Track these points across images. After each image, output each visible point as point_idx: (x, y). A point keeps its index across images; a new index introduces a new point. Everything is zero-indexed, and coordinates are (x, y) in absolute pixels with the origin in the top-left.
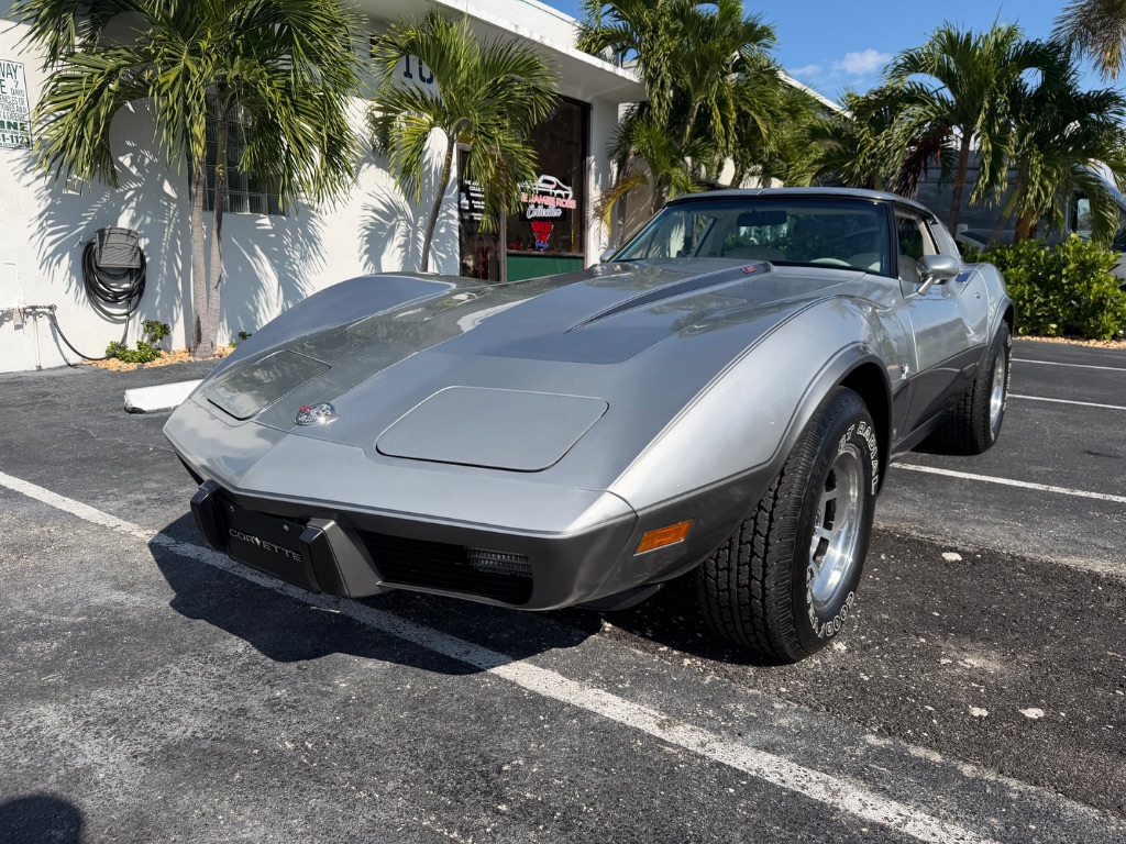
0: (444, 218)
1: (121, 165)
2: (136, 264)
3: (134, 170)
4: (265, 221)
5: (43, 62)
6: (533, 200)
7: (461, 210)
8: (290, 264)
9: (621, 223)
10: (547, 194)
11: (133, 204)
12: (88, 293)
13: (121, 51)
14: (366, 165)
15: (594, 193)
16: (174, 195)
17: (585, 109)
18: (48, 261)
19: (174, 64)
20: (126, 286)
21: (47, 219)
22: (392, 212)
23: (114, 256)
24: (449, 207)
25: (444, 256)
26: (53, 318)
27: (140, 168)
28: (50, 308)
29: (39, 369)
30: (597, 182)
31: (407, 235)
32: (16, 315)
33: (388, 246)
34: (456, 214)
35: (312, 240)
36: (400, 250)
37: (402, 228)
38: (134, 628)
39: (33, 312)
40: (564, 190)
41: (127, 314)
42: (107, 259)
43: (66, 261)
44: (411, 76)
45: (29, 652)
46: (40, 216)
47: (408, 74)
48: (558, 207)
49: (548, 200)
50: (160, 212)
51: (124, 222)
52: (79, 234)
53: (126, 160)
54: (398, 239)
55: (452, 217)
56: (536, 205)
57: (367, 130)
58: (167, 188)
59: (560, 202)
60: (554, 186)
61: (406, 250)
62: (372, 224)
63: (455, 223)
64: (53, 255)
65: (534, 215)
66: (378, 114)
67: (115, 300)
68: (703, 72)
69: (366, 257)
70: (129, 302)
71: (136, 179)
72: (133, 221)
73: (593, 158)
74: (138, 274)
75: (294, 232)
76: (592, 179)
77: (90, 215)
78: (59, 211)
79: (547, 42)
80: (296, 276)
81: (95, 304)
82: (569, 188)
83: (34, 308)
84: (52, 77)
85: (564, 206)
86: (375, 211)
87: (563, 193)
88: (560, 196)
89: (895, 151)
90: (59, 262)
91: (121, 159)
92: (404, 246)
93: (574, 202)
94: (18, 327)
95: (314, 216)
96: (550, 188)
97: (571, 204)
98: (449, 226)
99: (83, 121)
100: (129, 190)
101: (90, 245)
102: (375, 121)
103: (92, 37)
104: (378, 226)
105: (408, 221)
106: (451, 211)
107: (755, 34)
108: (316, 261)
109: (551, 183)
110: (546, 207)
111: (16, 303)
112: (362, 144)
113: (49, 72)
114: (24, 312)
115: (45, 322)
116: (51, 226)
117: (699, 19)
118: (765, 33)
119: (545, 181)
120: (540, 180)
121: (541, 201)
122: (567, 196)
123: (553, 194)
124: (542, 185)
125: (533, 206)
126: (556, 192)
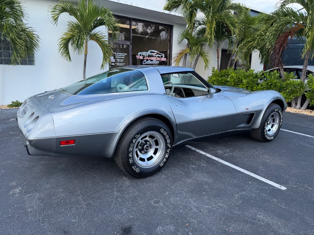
6: (146, 58)
10: (153, 56)
17: (171, 27)
40: (160, 54)
48: (157, 61)
49: (152, 58)
56: (147, 60)
59: (158, 59)
60: (156, 54)
65: (146, 63)
82: (163, 54)
85: (160, 60)
87: (160, 56)
97: (164, 59)
109: (155, 53)
110: (152, 61)
119: (151, 52)
120: (149, 52)
121: (149, 58)
122: (162, 57)
123: (155, 56)
124: (150, 53)
125: (145, 61)
126: (157, 56)
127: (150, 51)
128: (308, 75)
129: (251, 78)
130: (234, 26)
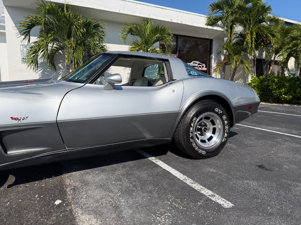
3: (62, 68)
9: (223, 73)
11: (61, 75)
15: (214, 65)
17: (211, 41)
27: (64, 67)
30: (215, 62)
53: (60, 65)
59: (200, 69)
60: (198, 64)
71: (62, 69)
73: (213, 55)
76: (213, 61)
79: (184, 23)
82: (204, 64)
85: (202, 70)
87: (201, 66)
91: (59, 65)
96: (196, 65)
97: (205, 69)
100: (61, 72)
107: (265, 9)
109: (197, 63)
117: (247, 9)
118: (269, 8)
119: (194, 63)
120: (192, 63)
122: (203, 67)
123: (197, 66)
124: (193, 64)
126: (198, 66)
127: (193, 62)
129: (293, 81)
130: (273, 36)
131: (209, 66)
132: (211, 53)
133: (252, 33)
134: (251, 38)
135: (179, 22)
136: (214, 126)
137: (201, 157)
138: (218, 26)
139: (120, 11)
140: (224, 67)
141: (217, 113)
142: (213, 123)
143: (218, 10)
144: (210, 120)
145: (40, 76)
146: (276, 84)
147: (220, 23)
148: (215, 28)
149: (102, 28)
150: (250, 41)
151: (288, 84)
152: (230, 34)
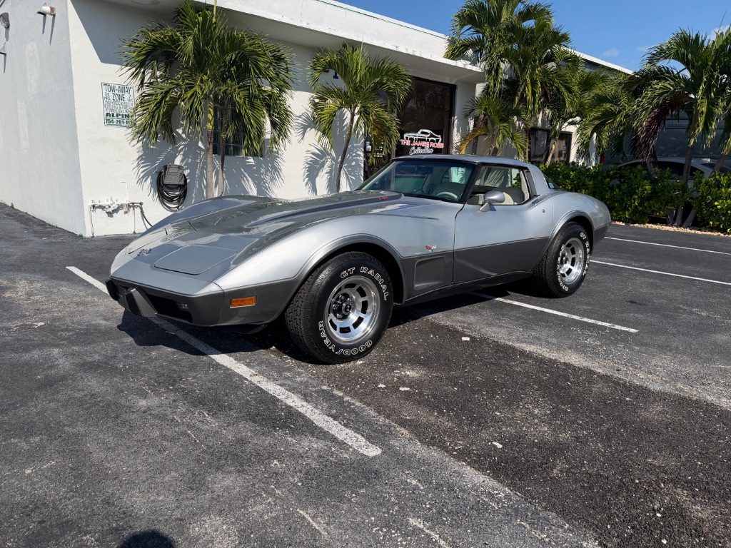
0: (355, 156)
1: (177, 133)
2: (182, 182)
3: (184, 136)
4: (251, 160)
5: (137, 88)
6: (414, 144)
7: (366, 152)
8: (264, 183)
10: (424, 140)
11: (182, 153)
12: (159, 196)
13: (174, 81)
14: (309, 129)
15: (456, 138)
16: (203, 147)
17: (453, 88)
18: (141, 180)
19: (191, 88)
20: (178, 193)
21: (141, 160)
22: (323, 154)
23: (171, 179)
24: (358, 150)
25: (354, 178)
26: (141, 209)
27: (187, 134)
28: (141, 204)
29: (134, 233)
30: (458, 131)
31: (332, 166)
32: (125, 207)
33: (320, 174)
34: (362, 154)
35: (276, 170)
36: (327, 175)
37: (329, 162)
38: (100, 331)
39: (132, 206)
40: (435, 137)
41: (178, 207)
42: (168, 180)
43: (149, 180)
44: (337, 78)
45: (61, 335)
46: (138, 159)
47: (335, 77)
48: (432, 148)
49: (423, 144)
50: (196, 156)
51: (178, 161)
52: (155, 168)
53: (180, 131)
54: (326, 169)
55: (360, 156)
56: (416, 147)
57: (310, 109)
58: (200, 144)
59: (433, 145)
60: (429, 135)
61: (331, 175)
62: (311, 161)
63: (362, 158)
64: (143, 177)
65: (415, 152)
66: (317, 101)
67: (171, 200)
68: (525, 64)
69: (307, 179)
70: (179, 201)
71: (184, 140)
72: (182, 161)
73: (456, 117)
74: (183, 188)
75: (267, 166)
76: (455, 129)
77: (161, 158)
78: (146, 156)
79: (417, 54)
80: (267, 189)
81: (162, 203)
82: (440, 136)
83: (133, 203)
84: (141, 94)
85: (435, 147)
86: (313, 154)
87: (435, 139)
88: (433, 141)
89: (642, 112)
90: (146, 181)
91: (177, 130)
92: (330, 173)
93: (443, 144)
94: (126, 213)
95: (278, 157)
96: (426, 137)
97: (440, 145)
98: (357, 161)
99: (153, 117)
100: (181, 145)
101: (161, 173)
102: (315, 105)
103: (165, 71)
104: (315, 162)
105: (333, 159)
106: (359, 153)
107: (560, 38)
108: (279, 181)
109: (427, 133)
110: (423, 148)
111: (125, 201)
112: (307, 118)
113: (140, 93)
114: (129, 206)
115: (138, 210)
116: (143, 163)
117: (524, 31)
118: (564, 38)
119: (422, 133)
120: (419, 132)
121: (420, 144)
122: (437, 141)
123: (428, 140)
124: (421, 135)
125: (414, 148)
126: (430, 139)
127: (421, 131)
128: (694, 173)
130: (569, 90)
131: (448, 141)
132: (451, 114)
133: (534, 83)
134: (534, 94)
135: (410, 52)
136: (573, 256)
137: (563, 294)
138: (466, 58)
139: (308, 24)
140: (474, 144)
141: (581, 239)
142: (573, 252)
143: (471, 26)
144: (571, 247)
145: (141, 154)
146: (572, 181)
147: (470, 52)
148: (460, 63)
149: (286, 62)
150: (530, 98)
151: (591, 183)
152: (494, 81)
